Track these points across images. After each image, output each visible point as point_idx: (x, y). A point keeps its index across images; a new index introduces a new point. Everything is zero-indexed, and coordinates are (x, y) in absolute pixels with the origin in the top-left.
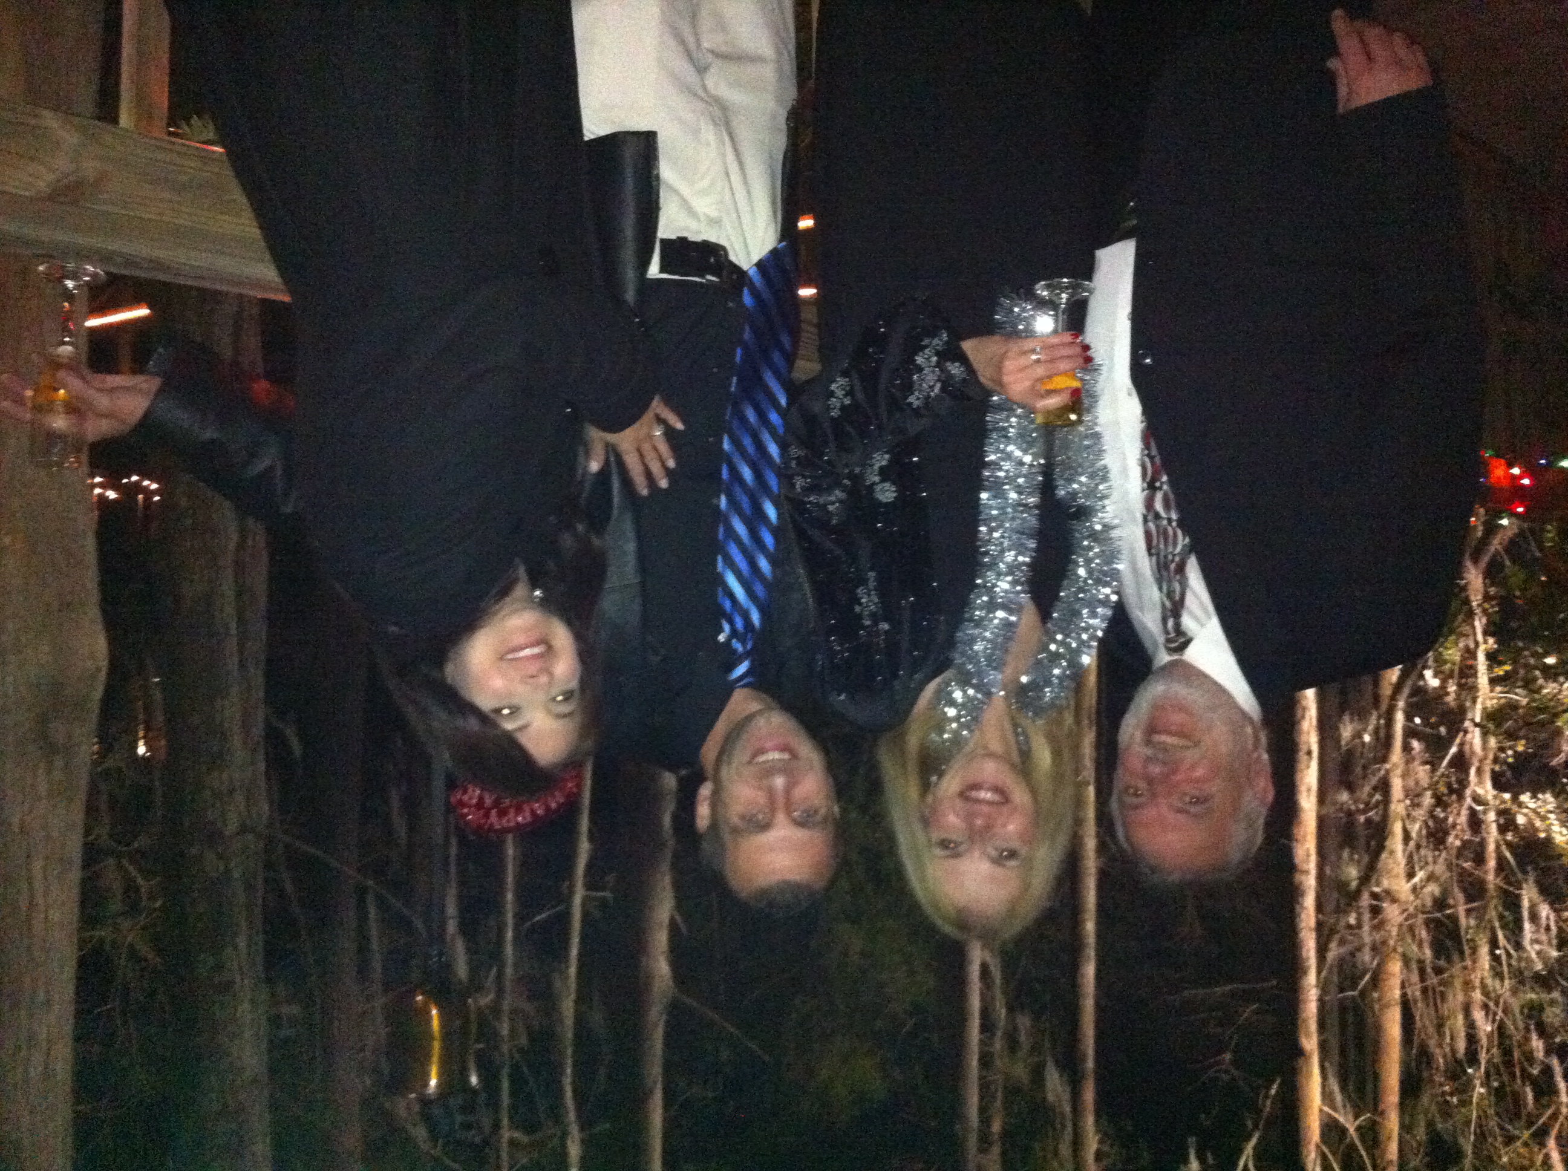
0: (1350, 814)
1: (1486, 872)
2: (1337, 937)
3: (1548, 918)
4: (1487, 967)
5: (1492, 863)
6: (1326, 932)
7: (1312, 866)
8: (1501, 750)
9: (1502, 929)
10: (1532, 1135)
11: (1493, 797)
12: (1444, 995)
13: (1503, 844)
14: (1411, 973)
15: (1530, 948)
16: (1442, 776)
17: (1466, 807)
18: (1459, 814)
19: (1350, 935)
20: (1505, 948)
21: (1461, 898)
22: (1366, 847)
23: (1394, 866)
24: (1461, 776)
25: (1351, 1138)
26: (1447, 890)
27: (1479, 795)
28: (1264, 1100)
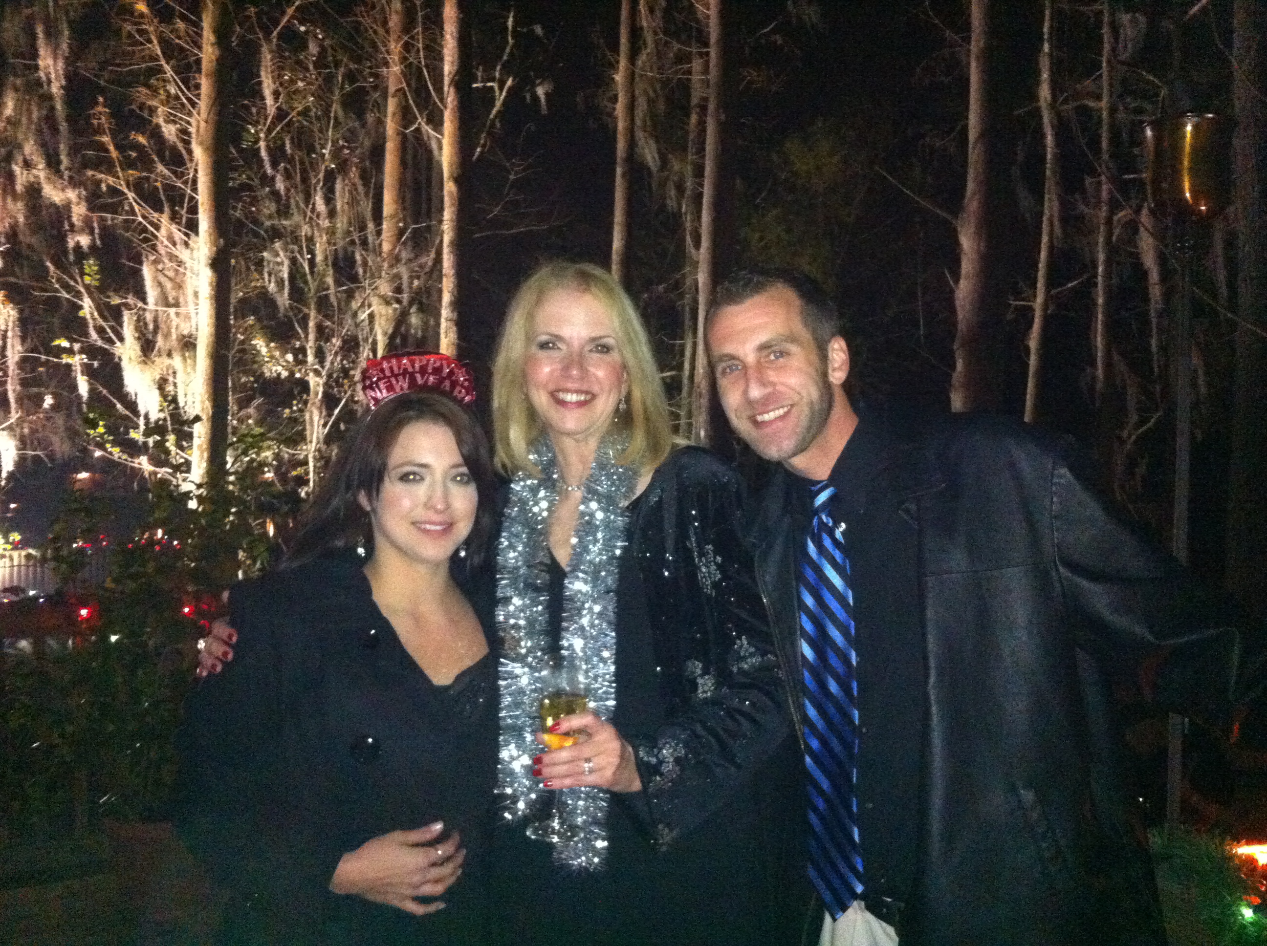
1: (316, 318)
2: (427, 269)
3: (270, 281)
4: (318, 245)
5: (311, 324)
6: (435, 273)
7: (444, 325)
8: (301, 411)
9: (305, 275)
10: (287, 116)
11: (308, 374)
12: (350, 225)
13: (303, 339)
14: (374, 243)
15: (284, 259)
16: (346, 392)
17: (326, 368)
18: (332, 363)
19: (416, 271)
20: (304, 259)
21: (332, 299)
22: (405, 338)
23: (383, 323)
24: (330, 391)
25: (421, 114)
26: (343, 307)
27: (317, 376)
28: (486, 143)
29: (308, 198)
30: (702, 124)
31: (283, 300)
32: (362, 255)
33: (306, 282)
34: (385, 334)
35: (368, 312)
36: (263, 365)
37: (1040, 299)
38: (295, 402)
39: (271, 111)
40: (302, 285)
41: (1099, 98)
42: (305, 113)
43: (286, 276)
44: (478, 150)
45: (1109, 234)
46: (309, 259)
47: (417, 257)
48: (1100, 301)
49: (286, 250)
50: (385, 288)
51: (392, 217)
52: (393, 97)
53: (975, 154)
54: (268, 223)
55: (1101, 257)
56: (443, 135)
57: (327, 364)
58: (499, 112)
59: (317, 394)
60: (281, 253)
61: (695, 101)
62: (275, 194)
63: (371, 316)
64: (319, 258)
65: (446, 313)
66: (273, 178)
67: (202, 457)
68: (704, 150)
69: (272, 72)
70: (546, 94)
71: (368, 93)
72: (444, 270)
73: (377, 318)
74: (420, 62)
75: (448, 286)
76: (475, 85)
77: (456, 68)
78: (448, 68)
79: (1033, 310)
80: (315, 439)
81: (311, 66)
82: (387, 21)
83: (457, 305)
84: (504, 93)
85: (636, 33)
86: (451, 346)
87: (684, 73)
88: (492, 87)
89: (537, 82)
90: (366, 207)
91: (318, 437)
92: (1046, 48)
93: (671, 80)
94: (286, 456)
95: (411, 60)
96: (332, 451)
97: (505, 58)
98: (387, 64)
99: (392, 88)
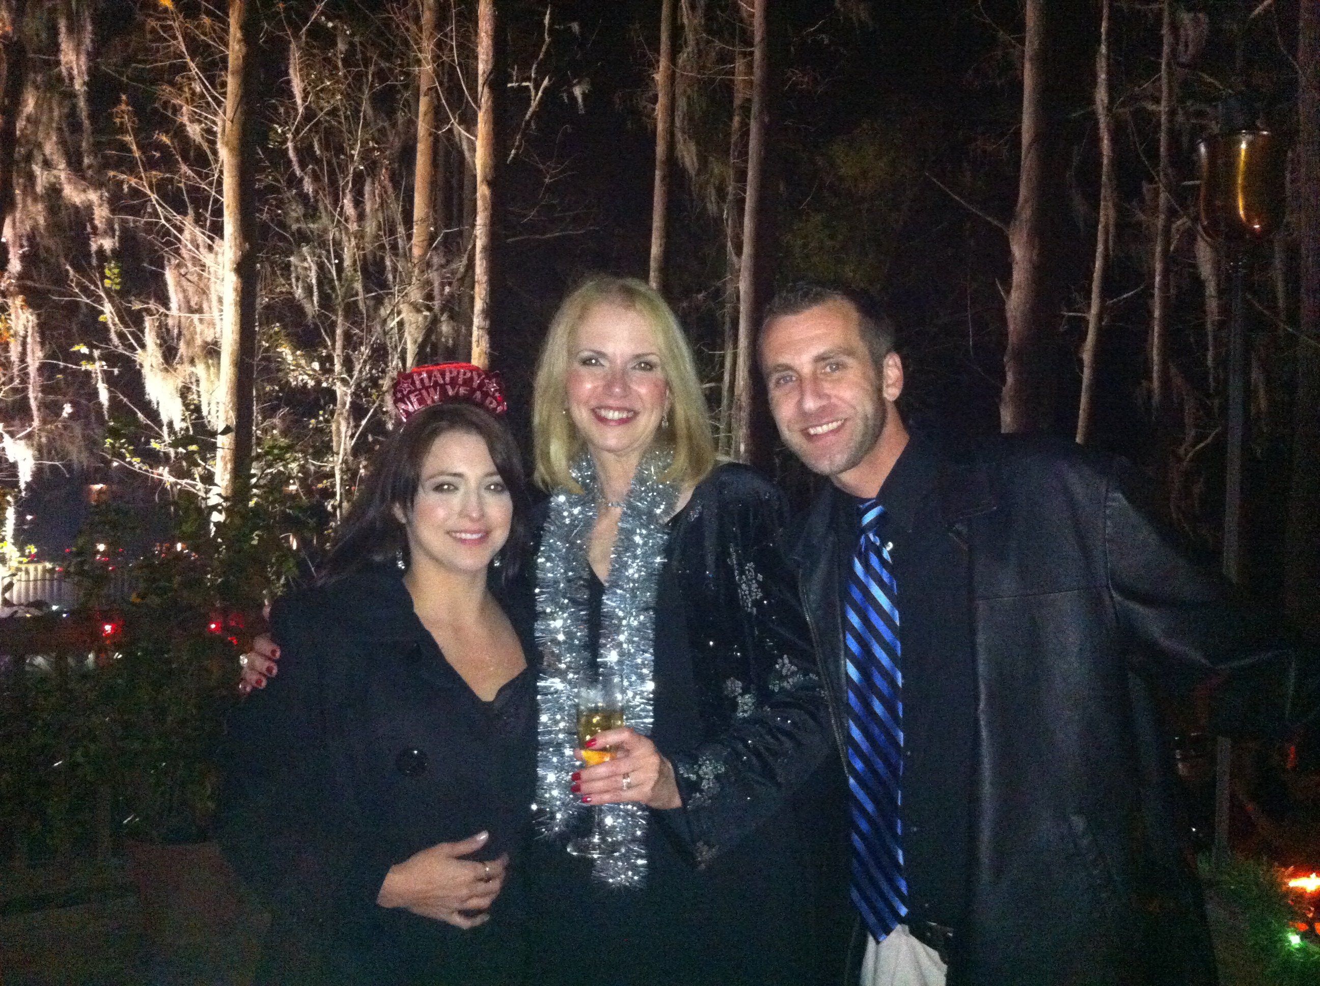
1: (343, 325)
2: (459, 276)
3: (297, 287)
4: (346, 250)
5: (339, 331)
6: (467, 279)
7: (475, 332)
8: (327, 421)
9: (333, 280)
10: (315, 116)
11: (335, 384)
12: (379, 229)
13: (330, 347)
14: (404, 248)
15: (312, 264)
16: (374, 403)
17: (355, 377)
18: (360, 372)
19: (448, 278)
20: (331, 264)
21: (361, 305)
22: (434, 347)
23: (413, 331)
24: (358, 401)
25: (453, 114)
26: (372, 312)
27: (345, 386)
28: (521, 145)
29: (336, 201)
30: (745, 125)
31: (312, 307)
32: (392, 261)
33: (333, 288)
34: (415, 342)
35: (397, 320)
36: (288, 373)
37: (1094, 310)
38: (321, 412)
39: (301, 110)
40: (329, 291)
41: (1157, 101)
42: (333, 112)
43: (314, 281)
44: (513, 152)
45: (1167, 242)
46: (336, 265)
47: (448, 262)
48: (1157, 314)
49: (313, 254)
50: (416, 295)
51: (423, 220)
52: (425, 95)
53: (1028, 160)
54: (295, 227)
55: (1158, 266)
56: (476, 136)
57: (356, 374)
58: (534, 113)
59: (344, 404)
60: (309, 258)
61: (737, 102)
62: (303, 197)
63: (401, 324)
64: (347, 263)
65: (477, 321)
66: (301, 180)
67: (226, 469)
68: (747, 153)
69: (301, 70)
70: (584, 94)
71: (399, 92)
72: (476, 277)
73: (407, 326)
74: (453, 61)
75: (480, 294)
76: (509, 85)
77: (490, 67)
78: (483, 66)
79: (1088, 322)
80: (342, 452)
81: (340, 64)
82: (419, 17)
83: (490, 312)
84: (540, 94)
85: (677, 31)
86: (483, 356)
87: (726, 73)
88: (528, 86)
89: (575, 82)
90: (396, 209)
91: (345, 449)
92: (1103, 49)
93: (712, 81)
94: (312, 468)
95: (444, 58)
96: (359, 463)
97: (541, 56)
98: (418, 62)
99: (424, 88)
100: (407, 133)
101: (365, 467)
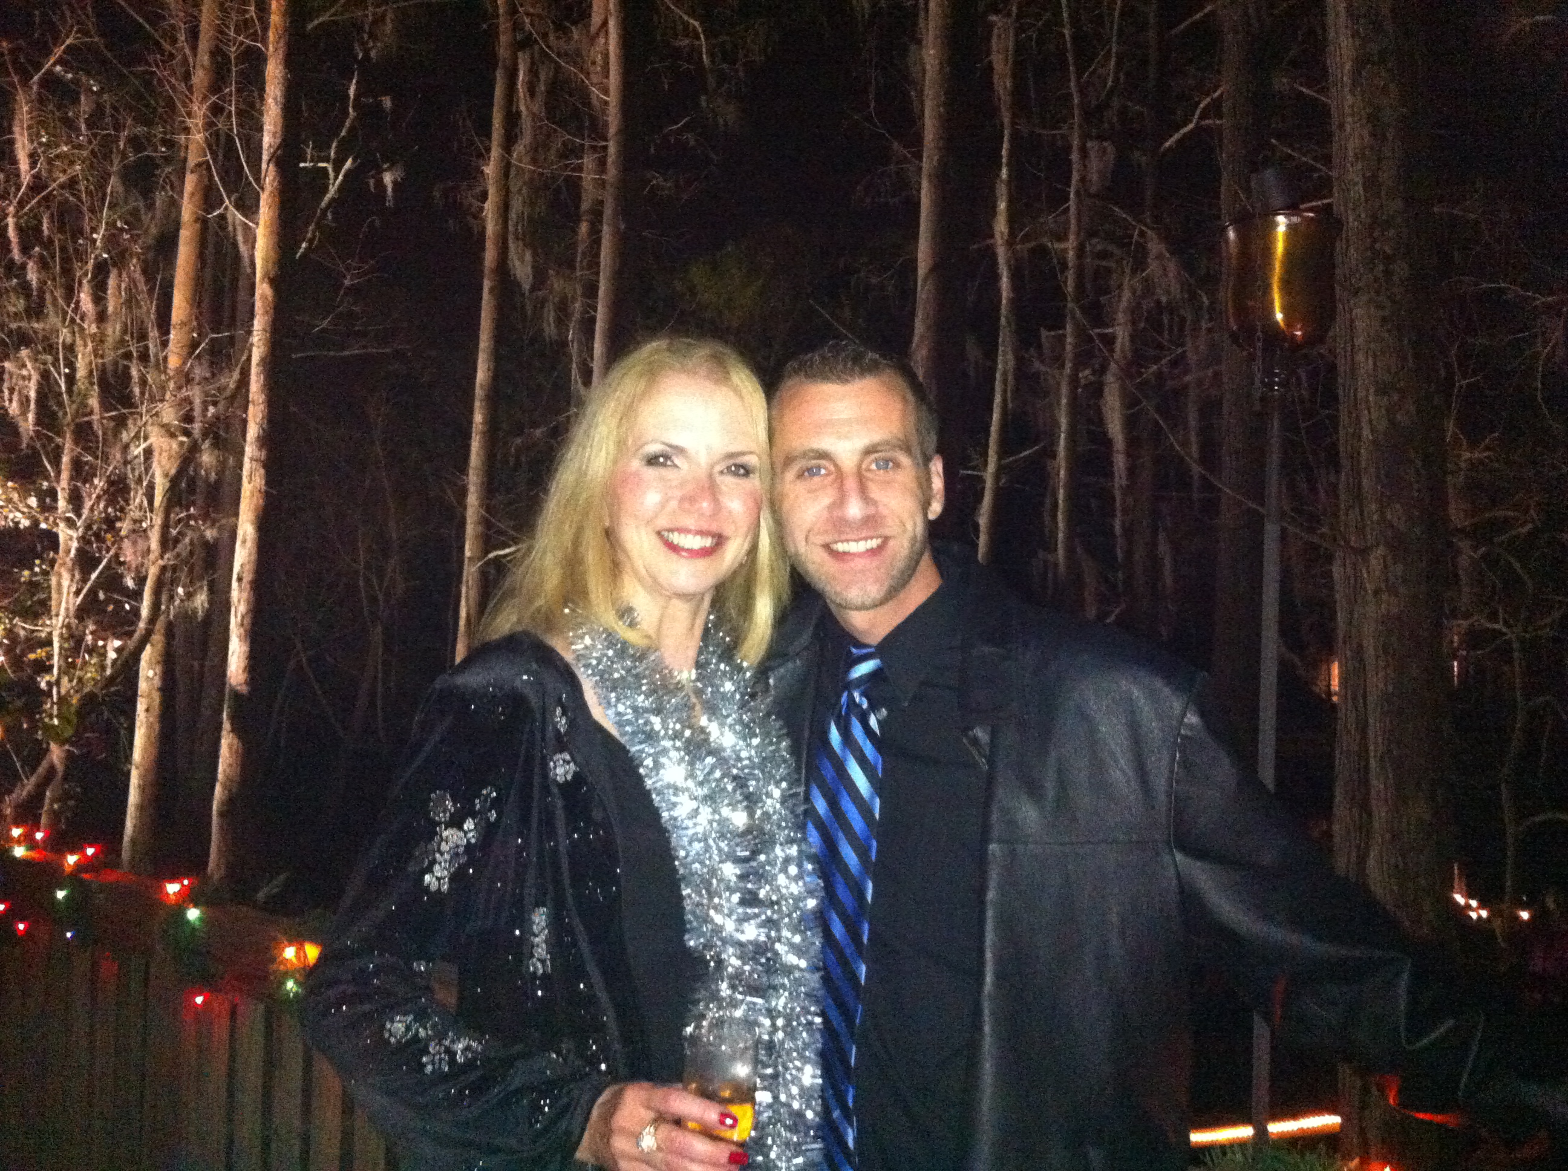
0: (205, 517)
1: (72, 450)
2: (228, 393)
3: (11, 401)
4: (80, 356)
5: (65, 459)
6: (239, 398)
7: (247, 465)
8: (46, 573)
9: (60, 394)
10: (47, 187)
11: (57, 525)
12: (124, 332)
13: (53, 479)
14: (156, 355)
15: (32, 372)
16: (108, 550)
17: (84, 517)
18: (92, 510)
19: (214, 395)
20: (59, 374)
21: (96, 426)
22: (192, 482)
23: (164, 461)
24: (87, 548)
25: (229, 198)
26: (110, 437)
27: (70, 528)
28: (314, 237)
29: (70, 293)
30: (595, 231)
31: (28, 424)
32: (140, 371)
33: (61, 404)
34: (166, 475)
35: (143, 446)
37: (991, 468)
38: (37, 562)
39: (26, 179)
40: (54, 407)
41: (1063, 237)
42: (72, 183)
43: (33, 394)
44: (304, 245)
46: (66, 375)
47: (214, 375)
48: (1062, 474)
49: (35, 360)
50: (169, 414)
51: (183, 324)
52: (192, 172)
53: (924, 292)
54: (13, 325)
55: (1064, 422)
56: (257, 224)
57: (85, 512)
58: (333, 200)
59: (68, 551)
60: (29, 365)
61: (585, 206)
62: (25, 288)
63: (148, 453)
64: (81, 373)
65: (250, 450)
66: (23, 267)
68: (598, 264)
69: (30, 127)
70: (395, 183)
71: (157, 166)
72: (251, 396)
73: (156, 454)
74: (231, 130)
75: (255, 416)
76: (302, 165)
77: (278, 141)
78: (269, 140)
79: (984, 482)
80: (62, 612)
81: (83, 127)
82: (190, 75)
83: (266, 440)
84: (341, 177)
85: (512, 119)
86: (257, 494)
87: (573, 170)
88: (325, 169)
89: (385, 166)
90: (149, 309)
91: (67, 609)
92: (1004, 173)
93: (554, 178)
94: (22, 633)
95: (220, 126)
96: (85, 627)
97: (343, 133)
98: (187, 130)
99: (192, 162)
100: (167, 216)
101: (92, 633)
